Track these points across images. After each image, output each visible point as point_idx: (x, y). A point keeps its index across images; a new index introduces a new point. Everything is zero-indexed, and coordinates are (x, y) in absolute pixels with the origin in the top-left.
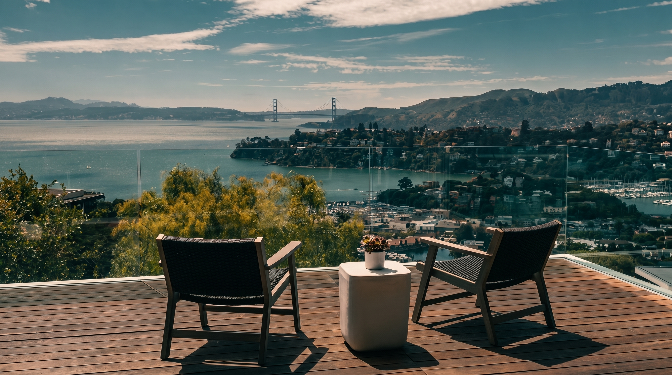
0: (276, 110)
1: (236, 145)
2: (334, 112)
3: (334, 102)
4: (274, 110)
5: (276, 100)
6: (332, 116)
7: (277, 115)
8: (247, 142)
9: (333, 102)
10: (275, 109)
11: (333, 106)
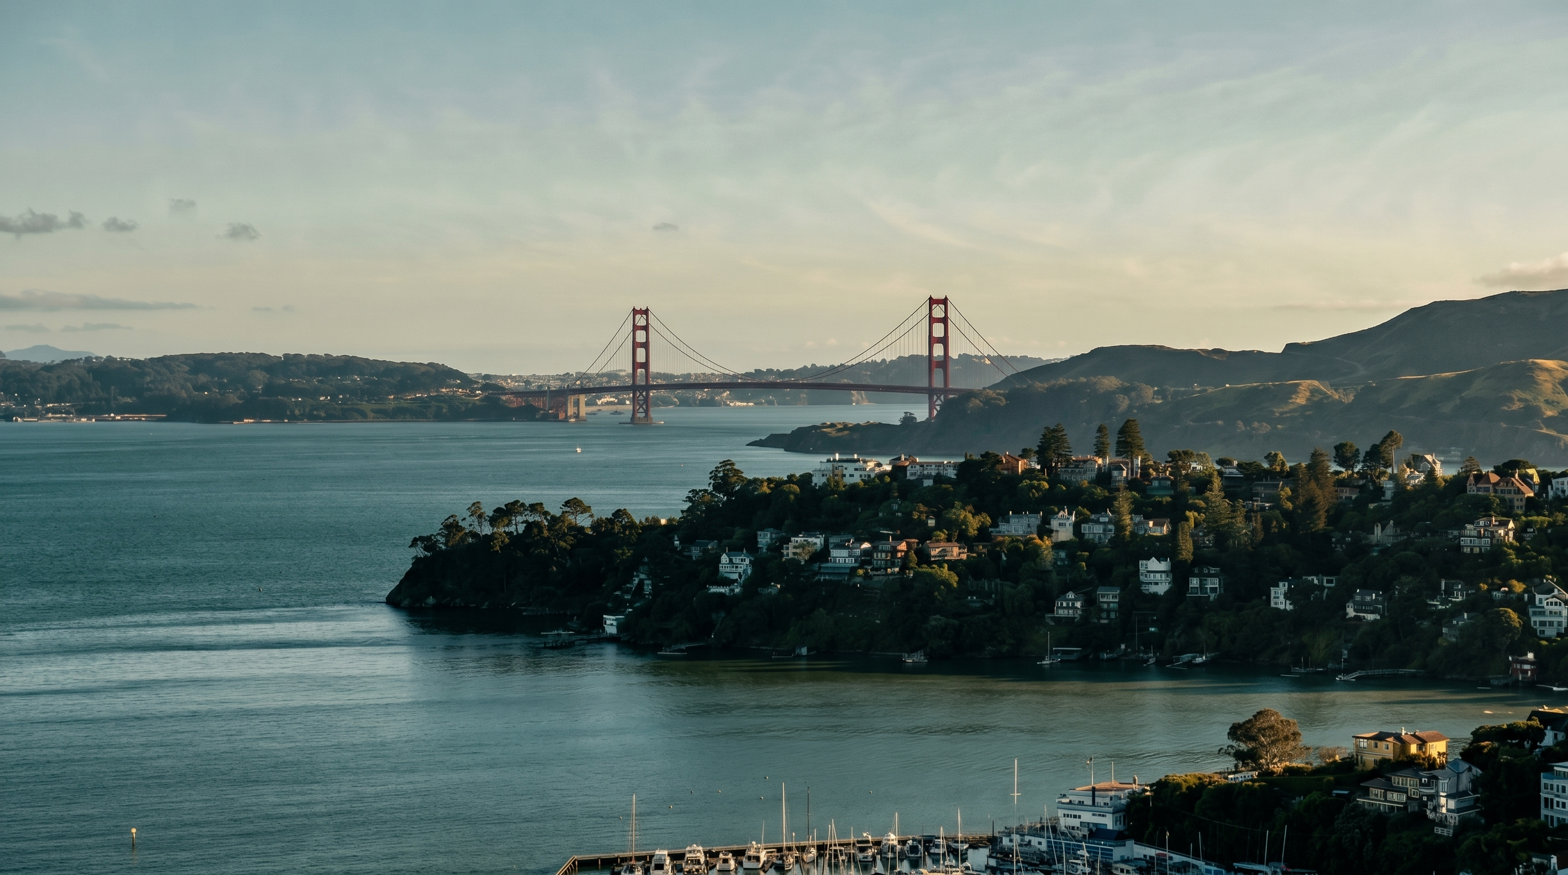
0: (645, 365)
1: (414, 543)
2: (938, 374)
3: (939, 320)
4: (635, 365)
5: (648, 312)
6: (931, 392)
7: (648, 387)
8: (470, 523)
9: (932, 320)
10: (641, 358)
11: (932, 341)
